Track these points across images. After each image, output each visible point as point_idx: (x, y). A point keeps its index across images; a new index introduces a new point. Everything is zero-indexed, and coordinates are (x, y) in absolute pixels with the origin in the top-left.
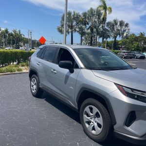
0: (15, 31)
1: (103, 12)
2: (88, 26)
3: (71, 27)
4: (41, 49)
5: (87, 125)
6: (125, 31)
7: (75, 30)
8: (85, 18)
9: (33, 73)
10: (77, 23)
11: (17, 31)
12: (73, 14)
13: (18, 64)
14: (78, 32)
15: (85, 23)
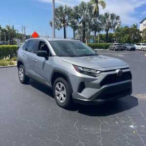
0: (8, 27)
1: (94, 5)
2: (80, 20)
3: (64, 21)
4: (26, 42)
5: (58, 98)
6: (116, 24)
7: (68, 25)
8: (77, 12)
9: (20, 64)
10: (69, 18)
11: (11, 26)
12: (64, 8)
13: (11, 58)
14: (70, 26)
15: (77, 17)
